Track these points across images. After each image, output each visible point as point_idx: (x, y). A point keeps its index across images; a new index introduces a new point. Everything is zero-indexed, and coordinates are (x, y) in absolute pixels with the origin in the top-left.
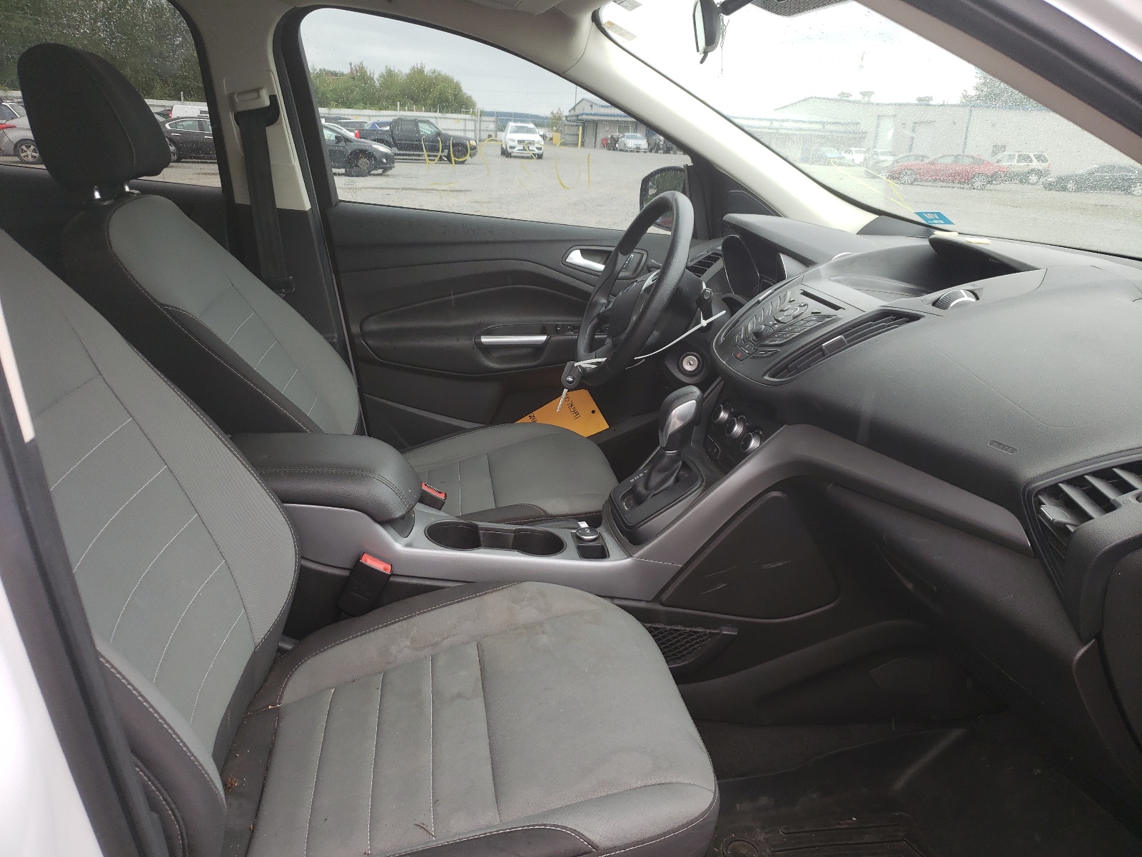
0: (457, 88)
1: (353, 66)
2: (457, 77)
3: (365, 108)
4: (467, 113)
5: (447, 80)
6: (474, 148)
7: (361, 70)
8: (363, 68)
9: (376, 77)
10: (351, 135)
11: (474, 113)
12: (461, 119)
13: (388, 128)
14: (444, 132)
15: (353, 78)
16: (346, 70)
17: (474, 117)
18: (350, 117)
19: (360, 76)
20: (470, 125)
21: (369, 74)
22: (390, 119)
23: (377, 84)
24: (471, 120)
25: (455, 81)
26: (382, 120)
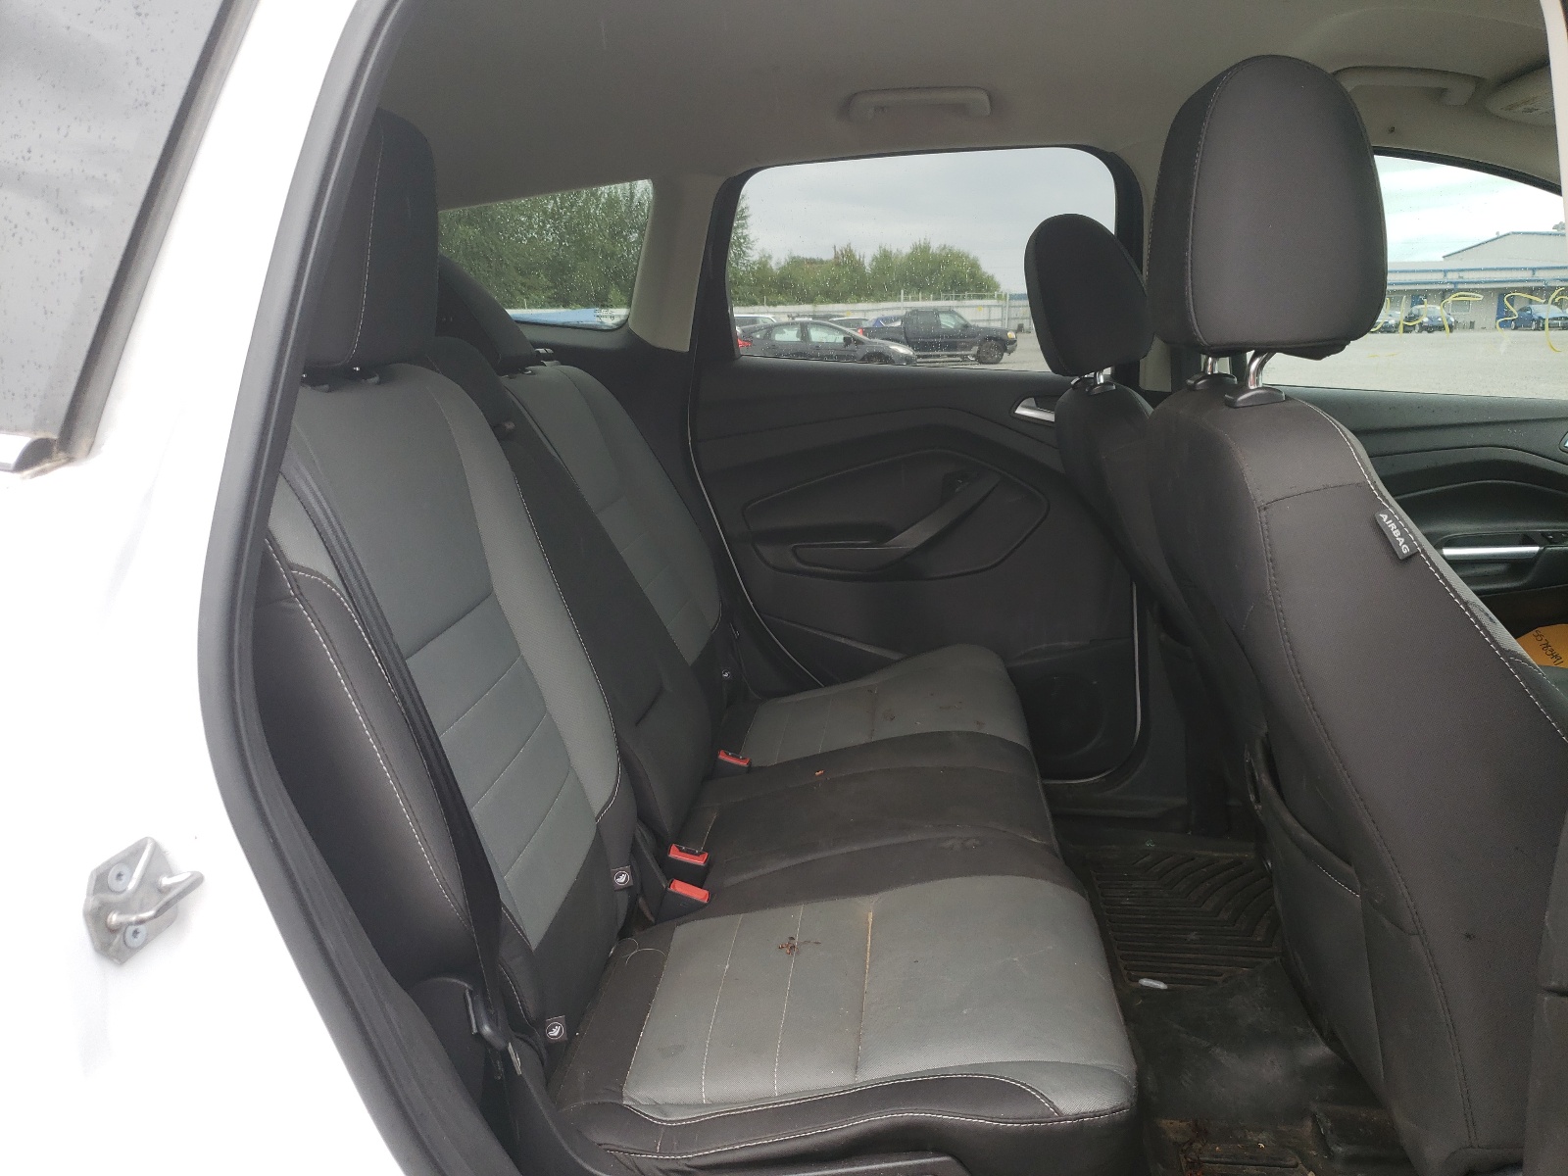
0: (975, 265)
1: (837, 249)
2: (974, 253)
3: (858, 301)
4: (992, 297)
5: (959, 257)
6: (1013, 342)
7: (849, 254)
8: (851, 251)
9: (867, 262)
10: (859, 335)
11: (999, 297)
12: (984, 306)
13: (898, 324)
14: (972, 324)
15: (838, 265)
16: (828, 255)
17: (1001, 302)
18: (845, 314)
19: (847, 261)
20: (996, 313)
21: (858, 257)
22: (902, 313)
23: (868, 270)
24: (998, 306)
25: (971, 257)
26: (887, 314)
